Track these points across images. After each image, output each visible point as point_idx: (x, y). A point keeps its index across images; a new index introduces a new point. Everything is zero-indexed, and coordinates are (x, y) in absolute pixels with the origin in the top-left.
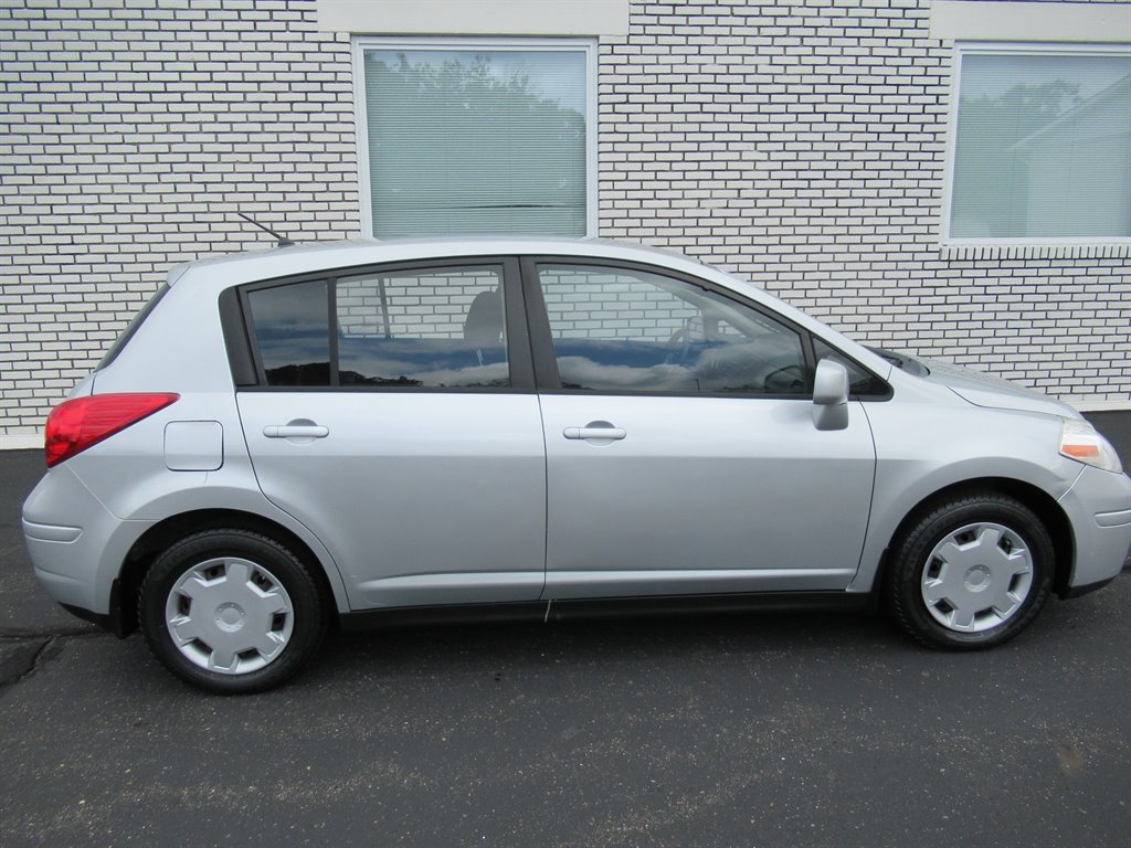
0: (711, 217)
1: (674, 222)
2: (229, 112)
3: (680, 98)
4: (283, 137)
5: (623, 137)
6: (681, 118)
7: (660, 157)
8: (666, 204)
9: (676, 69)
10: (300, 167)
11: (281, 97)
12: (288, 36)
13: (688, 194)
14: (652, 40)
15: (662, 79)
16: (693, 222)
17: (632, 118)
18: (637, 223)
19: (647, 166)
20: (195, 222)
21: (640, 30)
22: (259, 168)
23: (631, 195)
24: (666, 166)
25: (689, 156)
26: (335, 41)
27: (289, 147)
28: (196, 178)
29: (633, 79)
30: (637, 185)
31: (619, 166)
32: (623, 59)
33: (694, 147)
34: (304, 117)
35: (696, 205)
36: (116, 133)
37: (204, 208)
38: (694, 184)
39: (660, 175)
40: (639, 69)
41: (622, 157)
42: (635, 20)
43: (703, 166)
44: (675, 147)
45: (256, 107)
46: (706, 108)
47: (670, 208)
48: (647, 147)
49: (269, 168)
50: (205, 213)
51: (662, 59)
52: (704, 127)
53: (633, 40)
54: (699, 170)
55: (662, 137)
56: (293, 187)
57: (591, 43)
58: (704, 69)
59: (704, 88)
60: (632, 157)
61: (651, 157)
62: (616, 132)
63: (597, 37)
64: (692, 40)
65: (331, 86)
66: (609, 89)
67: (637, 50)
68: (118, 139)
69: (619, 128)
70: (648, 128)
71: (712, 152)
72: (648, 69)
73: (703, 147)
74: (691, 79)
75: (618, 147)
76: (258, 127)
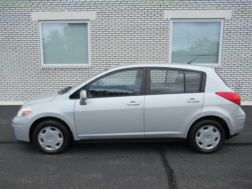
0: (248, 58)
1: (239, 59)
2: (144, 35)
3: (242, 32)
4: (155, 41)
5: (229, 40)
6: (242, 36)
7: (237, 44)
8: (237, 55)
9: (242, 25)
10: (158, 47)
11: (155, 32)
12: (158, 19)
13: (243, 53)
14: (237, 19)
15: (238, 27)
16: (243, 59)
17: (231, 36)
18: (230, 59)
19: (234, 47)
20: (135, 58)
21: (234, 17)
22: (149, 47)
23: (229, 53)
24: (238, 47)
25: (243, 44)
26: (167, 20)
27: (156, 43)
28: (136, 49)
29: (232, 28)
30: (231, 51)
31: (227, 47)
32: (230, 23)
33: (245, 42)
34: (159, 36)
35: (244, 55)
36: (120, 40)
37: (137, 55)
38: (244, 51)
39: (236, 49)
40: (233, 25)
41: (228, 45)
42: (233, 15)
43: (247, 46)
44: (240, 42)
45: (149, 34)
46: (248, 34)
47: (238, 56)
48: (234, 42)
49: (151, 47)
50: (137, 56)
51: (239, 23)
52: (248, 38)
53: (232, 19)
54: (246, 47)
55: (237, 40)
56: (156, 51)
57: (223, 20)
58: (248, 25)
59: (248, 29)
60: (230, 45)
61: (235, 44)
62: (227, 39)
63: (224, 19)
64: (246, 19)
65: (166, 30)
66: (226, 30)
67: (233, 21)
68: (121, 41)
69: (228, 38)
70: (234, 38)
71: (249, 43)
72: (235, 25)
73: (247, 42)
74: (245, 27)
75: (227, 42)
76: (149, 38)
